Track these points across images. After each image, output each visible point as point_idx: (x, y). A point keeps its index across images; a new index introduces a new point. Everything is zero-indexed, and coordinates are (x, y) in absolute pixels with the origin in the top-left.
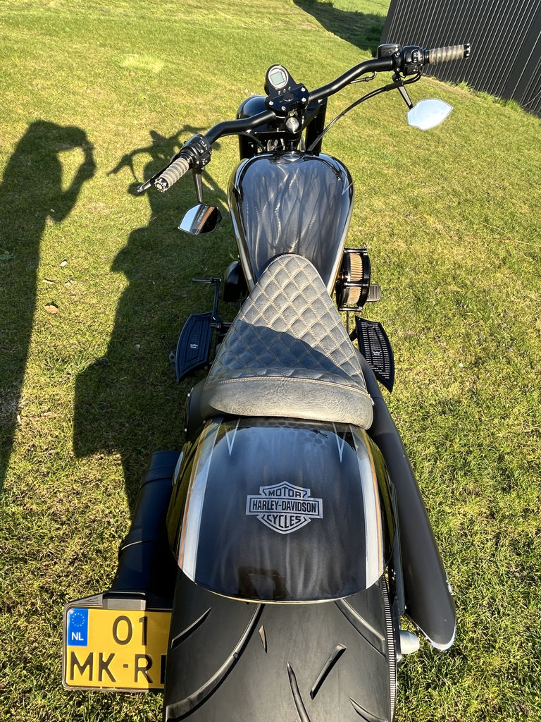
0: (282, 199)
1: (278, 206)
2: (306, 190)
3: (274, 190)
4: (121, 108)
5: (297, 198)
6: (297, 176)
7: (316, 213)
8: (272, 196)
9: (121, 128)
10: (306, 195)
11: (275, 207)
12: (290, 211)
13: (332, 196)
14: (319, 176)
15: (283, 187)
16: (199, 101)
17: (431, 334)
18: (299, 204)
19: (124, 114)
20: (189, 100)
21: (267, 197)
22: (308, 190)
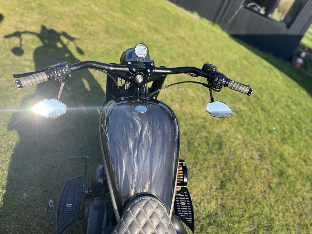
0: (138, 147)
1: (136, 153)
2: (154, 140)
3: (132, 140)
4: (20, 11)
5: (148, 147)
6: (147, 128)
7: (161, 158)
8: (131, 144)
9: (19, 24)
10: (154, 144)
11: (134, 154)
12: (144, 158)
13: (170, 143)
14: (161, 128)
15: (138, 137)
16: (67, 10)
17: (198, 167)
18: (150, 152)
19: (22, 14)
20: (61, 9)
21: (128, 145)
22: (155, 139)
